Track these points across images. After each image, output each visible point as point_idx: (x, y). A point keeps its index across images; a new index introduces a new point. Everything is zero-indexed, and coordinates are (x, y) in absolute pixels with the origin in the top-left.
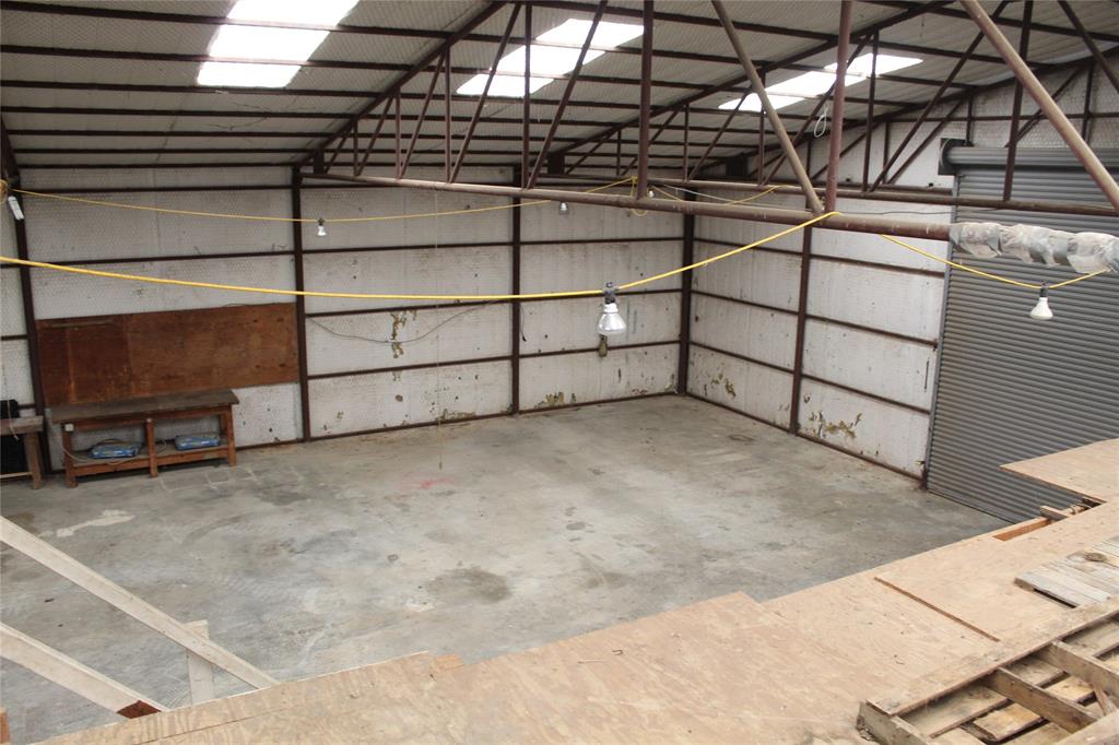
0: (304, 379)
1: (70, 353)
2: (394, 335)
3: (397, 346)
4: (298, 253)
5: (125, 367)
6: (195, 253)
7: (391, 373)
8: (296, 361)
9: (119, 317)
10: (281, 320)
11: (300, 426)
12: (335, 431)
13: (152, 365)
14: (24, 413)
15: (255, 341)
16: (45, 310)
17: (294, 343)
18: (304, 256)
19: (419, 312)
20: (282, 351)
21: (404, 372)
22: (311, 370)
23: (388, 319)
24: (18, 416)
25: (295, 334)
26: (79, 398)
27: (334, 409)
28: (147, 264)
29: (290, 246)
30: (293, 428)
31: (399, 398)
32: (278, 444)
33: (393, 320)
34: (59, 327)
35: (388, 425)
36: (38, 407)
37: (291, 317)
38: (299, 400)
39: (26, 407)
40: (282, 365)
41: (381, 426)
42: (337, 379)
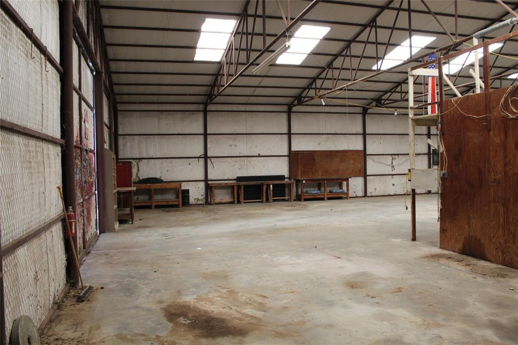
0: (365, 176)
1: (300, 162)
2: (392, 163)
3: (393, 167)
4: (364, 134)
5: (315, 167)
6: (335, 133)
7: (391, 176)
8: (363, 169)
9: (314, 151)
10: (359, 155)
11: (363, 192)
12: (374, 195)
13: (322, 167)
14: (286, 180)
15: (351, 161)
16: (295, 148)
17: (363, 163)
18: (367, 136)
19: (400, 156)
20: (360, 166)
21: (395, 176)
22: (368, 173)
23: (390, 158)
24: (284, 180)
25: (363, 160)
26: (301, 176)
27: (375, 186)
28: (322, 135)
29: (362, 132)
30: (361, 192)
31: (394, 185)
32: (357, 197)
33: (392, 158)
34: (297, 153)
35: (390, 194)
36: (289, 178)
37: (362, 155)
38: (363, 183)
39: (287, 178)
40: (359, 170)
41: (387, 194)
42: (375, 177)
